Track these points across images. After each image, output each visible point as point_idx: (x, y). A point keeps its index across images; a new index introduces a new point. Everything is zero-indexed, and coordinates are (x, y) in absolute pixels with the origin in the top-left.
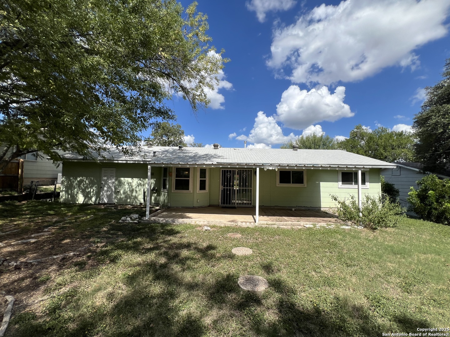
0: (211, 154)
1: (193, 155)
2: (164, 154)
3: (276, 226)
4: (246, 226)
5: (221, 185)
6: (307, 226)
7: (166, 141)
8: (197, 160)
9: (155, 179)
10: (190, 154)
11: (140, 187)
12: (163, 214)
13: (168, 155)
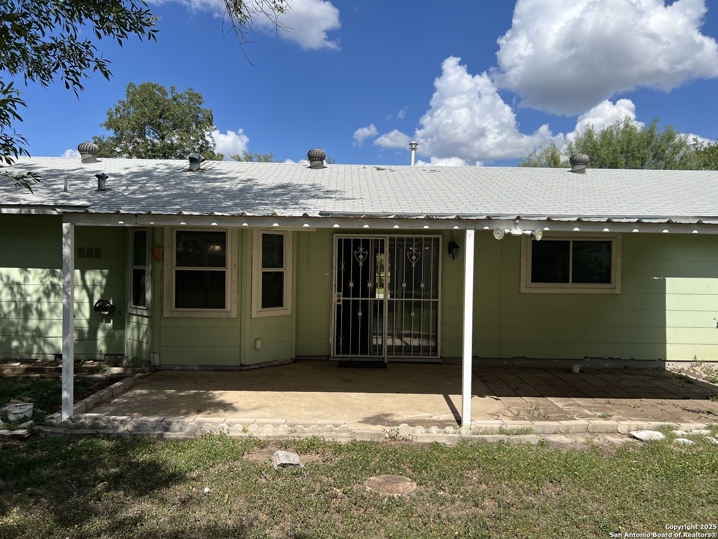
0: (301, 185)
1: (240, 186)
2: (136, 183)
3: (533, 439)
4: (428, 441)
5: (335, 289)
6: (642, 435)
7: (154, 145)
8: (253, 205)
9: (106, 271)
10: (227, 185)
11: (52, 298)
12: (130, 394)
13: (151, 186)
